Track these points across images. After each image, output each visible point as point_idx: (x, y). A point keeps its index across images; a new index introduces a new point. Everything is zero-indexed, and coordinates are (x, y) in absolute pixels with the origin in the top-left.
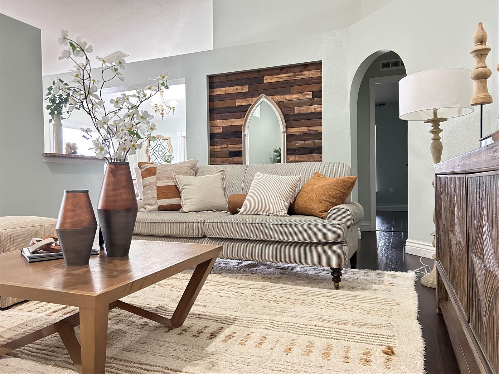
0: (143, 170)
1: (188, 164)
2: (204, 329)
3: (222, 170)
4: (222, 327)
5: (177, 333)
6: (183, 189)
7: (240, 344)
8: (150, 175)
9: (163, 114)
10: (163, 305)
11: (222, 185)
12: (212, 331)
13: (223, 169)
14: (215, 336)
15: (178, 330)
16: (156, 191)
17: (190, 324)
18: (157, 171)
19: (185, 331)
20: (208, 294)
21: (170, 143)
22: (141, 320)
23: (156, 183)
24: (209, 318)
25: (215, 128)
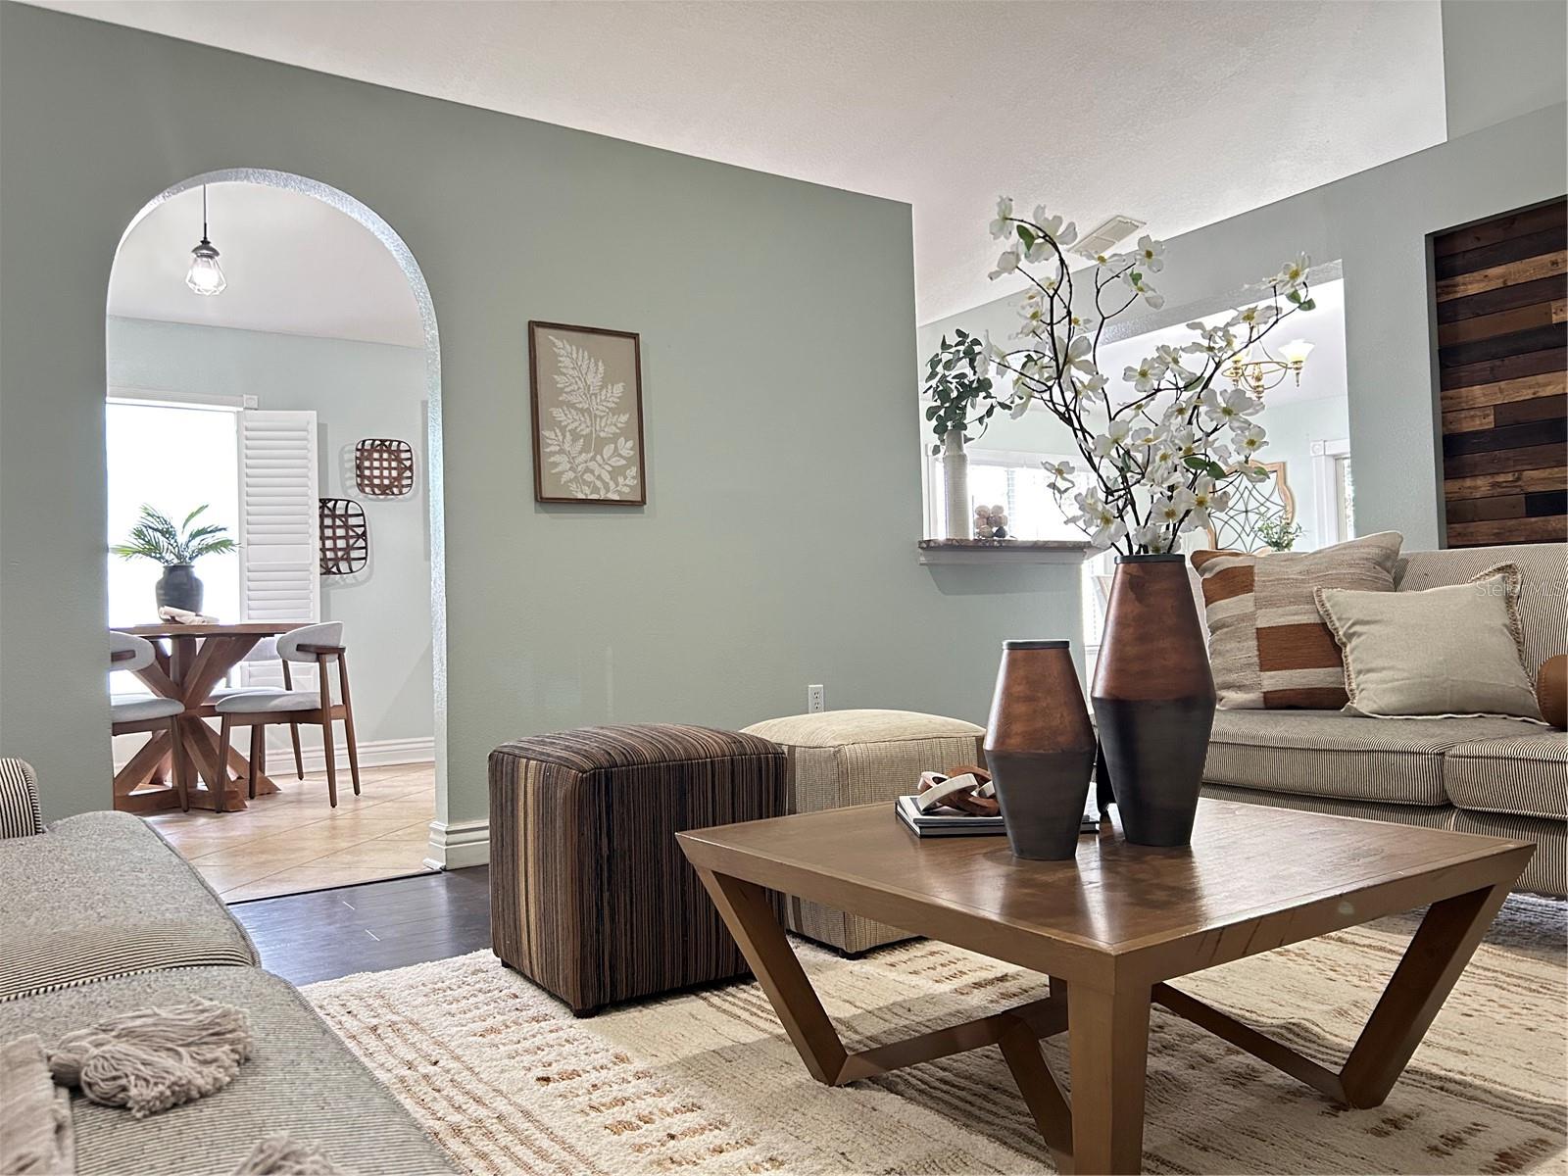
0: (1207, 576)
1: (1367, 550)
2: (1470, 1132)
3: (1503, 564)
4: (1543, 1138)
5: (1364, 1126)
6: (1350, 636)
8: (1233, 593)
9: (1261, 389)
10: (1303, 1021)
11: (1508, 622)
12: (1501, 1145)
13: (1509, 563)
14: (1518, 1166)
15: (1370, 1117)
16: (1254, 643)
17: (1410, 1105)
18: (1256, 579)
19: (1396, 1127)
20: (1474, 1013)
21: (1285, 482)
22: (1232, 1057)
23: (1252, 617)
24: (1484, 1096)
25: (1463, 414)
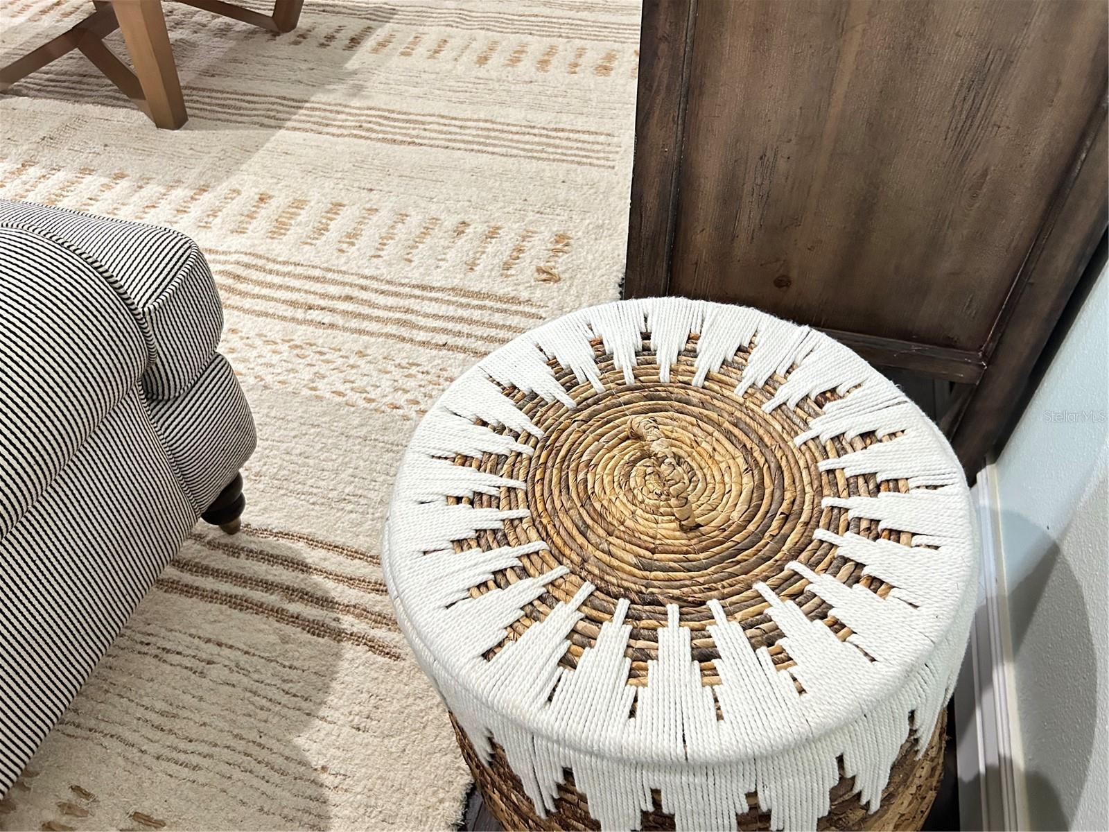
2: (338, 31)
5: (288, 41)
7: (403, 54)
12: (352, 34)
14: (359, 43)
15: (290, 36)
17: (309, 24)
19: (304, 38)
